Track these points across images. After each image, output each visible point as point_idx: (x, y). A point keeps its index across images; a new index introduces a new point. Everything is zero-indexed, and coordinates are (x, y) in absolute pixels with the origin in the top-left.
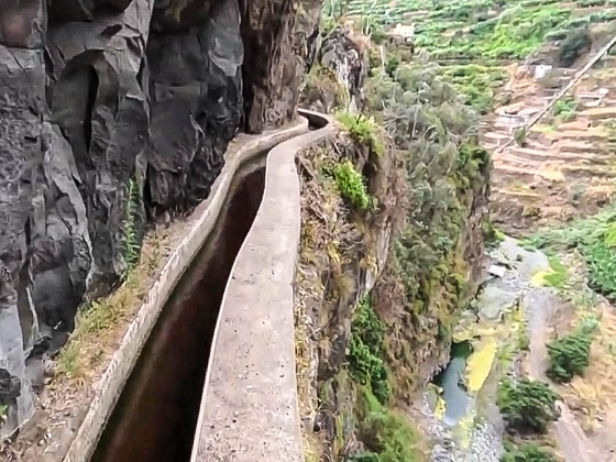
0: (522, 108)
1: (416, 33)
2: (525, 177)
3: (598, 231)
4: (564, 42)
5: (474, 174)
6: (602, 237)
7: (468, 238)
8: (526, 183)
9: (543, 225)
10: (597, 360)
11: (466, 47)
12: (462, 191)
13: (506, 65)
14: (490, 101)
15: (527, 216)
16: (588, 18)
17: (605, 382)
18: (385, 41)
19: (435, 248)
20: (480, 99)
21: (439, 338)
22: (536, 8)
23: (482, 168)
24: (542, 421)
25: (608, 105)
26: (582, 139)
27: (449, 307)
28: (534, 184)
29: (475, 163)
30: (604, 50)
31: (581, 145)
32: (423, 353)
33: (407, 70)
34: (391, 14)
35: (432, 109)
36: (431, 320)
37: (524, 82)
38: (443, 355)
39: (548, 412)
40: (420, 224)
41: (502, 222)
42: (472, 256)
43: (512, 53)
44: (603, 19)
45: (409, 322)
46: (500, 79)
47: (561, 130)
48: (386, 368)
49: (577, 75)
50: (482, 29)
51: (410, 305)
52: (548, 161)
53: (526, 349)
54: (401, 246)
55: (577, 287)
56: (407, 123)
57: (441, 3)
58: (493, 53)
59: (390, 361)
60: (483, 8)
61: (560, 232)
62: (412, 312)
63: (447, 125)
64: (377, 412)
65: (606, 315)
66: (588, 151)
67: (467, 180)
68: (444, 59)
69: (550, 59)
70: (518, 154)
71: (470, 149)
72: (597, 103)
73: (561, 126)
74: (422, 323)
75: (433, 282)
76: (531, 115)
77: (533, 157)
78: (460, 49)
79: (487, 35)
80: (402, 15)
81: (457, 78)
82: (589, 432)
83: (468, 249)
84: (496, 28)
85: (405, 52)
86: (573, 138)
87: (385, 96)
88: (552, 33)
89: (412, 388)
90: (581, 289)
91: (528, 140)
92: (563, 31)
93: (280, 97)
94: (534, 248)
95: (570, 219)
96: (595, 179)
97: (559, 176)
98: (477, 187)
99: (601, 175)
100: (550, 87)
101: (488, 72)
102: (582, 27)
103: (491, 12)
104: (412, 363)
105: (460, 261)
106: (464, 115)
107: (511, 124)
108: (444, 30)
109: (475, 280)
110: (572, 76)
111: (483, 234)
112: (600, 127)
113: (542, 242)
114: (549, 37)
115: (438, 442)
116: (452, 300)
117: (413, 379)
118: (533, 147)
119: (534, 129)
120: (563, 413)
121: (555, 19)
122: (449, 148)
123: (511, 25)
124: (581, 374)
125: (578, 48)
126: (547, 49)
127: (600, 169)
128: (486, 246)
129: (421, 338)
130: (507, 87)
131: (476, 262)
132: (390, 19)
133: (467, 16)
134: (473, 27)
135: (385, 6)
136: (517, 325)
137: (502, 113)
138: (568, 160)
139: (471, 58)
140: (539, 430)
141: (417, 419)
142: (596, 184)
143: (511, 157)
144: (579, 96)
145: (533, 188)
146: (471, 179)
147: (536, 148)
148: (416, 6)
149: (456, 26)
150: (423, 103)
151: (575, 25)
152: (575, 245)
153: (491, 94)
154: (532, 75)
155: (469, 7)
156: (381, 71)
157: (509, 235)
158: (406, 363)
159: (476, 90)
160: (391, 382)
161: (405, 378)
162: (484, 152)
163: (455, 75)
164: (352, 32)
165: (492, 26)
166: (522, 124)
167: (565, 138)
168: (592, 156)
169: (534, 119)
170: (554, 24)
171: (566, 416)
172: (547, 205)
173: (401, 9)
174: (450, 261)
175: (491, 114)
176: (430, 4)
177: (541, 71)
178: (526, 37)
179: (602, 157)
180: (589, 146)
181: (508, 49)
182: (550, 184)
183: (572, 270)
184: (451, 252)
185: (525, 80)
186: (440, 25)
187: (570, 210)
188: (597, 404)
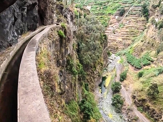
0: (114, 25)
1: (91, 8)
2: (115, 40)
3: (129, 51)
4: (120, 11)
5: (104, 40)
6: (129, 52)
7: (104, 54)
8: (115, 41)
9: (119, 50)
10: (128, 76)
11: (102, 12)
12: (101, 44)
13: (110, 16)
14: (108, 24)
15: (116, 49)
16: (124, 6)
17: (130, 80)
18: (83, 10)
19: (96, 56)
20: (106, 23)
21: (99, 76)
22: (115, 3)
23: (105, 38)
24: (119, 89)
25: (129, 25)
26: (125, 32)
27: (100, 69)
28: (117, 42)
29: (104, 37)
30: (127, 13)
31: (125, 33)
32: (96, 80)
33: (88, 16)
34: (86, 3)
35: (94, 26)
36: (97, 72)
37: (114, 20)
38: (100, 80)
39: (120, 88)
40: (93, 51)
41: (111, 51)
42: (105, 58)
43: (111, 13)
44: (127, 7)
45: (92, 73)
46: (109, 19)
47: (121, 30)
48: (88, 83)
49: (123, 18)
50: (105, 8)
51: (92, 69)
52: (119, 37)
53: (116, 76)
54: (89, 56)
55: (125, 63)
56: (89, 29)
57: (96, 1)
58: (107, 13)
59: (89, 82)
60: (105, 3)
61: (122, 52)
62: (93, 71)
63: (98, 29)
64: (86, 92)
65: (130, 67)
66: (126, 34)
67: (102, 41)
68: (97, 14)
69: (118, 15)
70: (114, 35)
71: (102, 34)
72: (127, 24)
73: (121, 29)
74: (95, 73)
75: (97, 64)
76: (116, 27)
77: (116, 36)
78: (101, 12)
79: (106, 9)
80: (88, 3)
81: (101, 19)
82: (127, 90)
83: (104, 56)
84: (108, 7)
85: (88, 12)
86: (123, 32)
87: (84, 23)
88: (118, 9)
89: (94, 88)
90: (126, 63)
91: (115, 32)
92: (120, 9)
93: (50, 20)
94: (118, 55)
95: (124, 49)
96: (127, 40)
97: (121, 40)
98: (105, 43)
99: (128, 39)
100: (119, 21)
101: (107, 17)
102: (123, 8)
103: (106, 4)
104: (94, 82)
105: (102, 59)
106: (101, 27)
107: (112, 29)
108: (97, 7)
109: (106, 63)
110: (122, 18)
111: (107, 53)
112: (128, 29)
113: (119, 54)
114: (118, 10)
115: (100, 98)
116: (101, 68)
117: (94, 85)
118: (116, 34)
119: (116, 30)
120: (122, 87)
121: (118, 6)
122: (98, 34)
123: (110, 7)
124: (125, 79)
125: (123, 12)
126: (117, 12)
127: (128, 38)
128: (108, 56)
129: (95, 76)
130: (111, 21)
131: (106, 59)
132: (85, 4)
133: (102, 4)
134: (103, 7)
135: (84, 1)
136: (115, 72)
137: (110, 27)
138: (123, 36)
139: (103, 14)
140: (118, 91)
141: (96, 94)
142: (128, 41)
143: (112, 36)
144: (124, 23)
145: (117, 43)
146: (103, 41)
147: (117, 34)
148: (91, 2)
149: (100, 7)
150: (92, 24)
151: (122, 7)
152: (125, 54)
153: (108, 22)
154: (115, 18)
155: (102, 2)
156: (82, 17)
157: (113, 53)
158: (92, 82)
159: (104, 21)
160: (89, 86)
161: (92, 85)
162: (105, 35)
163: (100, 18)
164: (70, 8)
165: (107, 7)
166: (114, 29)
167: (121, 32)
168: (126, 35)
169: (116, 28)
170: (118, 7)
171: (123, 88)
172: (119, 46)
173: (88, 2)
174: (100, 59)
175: (108, 27)
176: (94, 1)
177: (117, 17)
178: (113, 10)
179: (128, 35)
180: (126, 33)
181: (110, 12)
182: (120, 42)
183: (124, 59)
184: (100, 57)
185: (114, 19)
186: (96, 6)
187: (124, 47)
188: (128, 84)
